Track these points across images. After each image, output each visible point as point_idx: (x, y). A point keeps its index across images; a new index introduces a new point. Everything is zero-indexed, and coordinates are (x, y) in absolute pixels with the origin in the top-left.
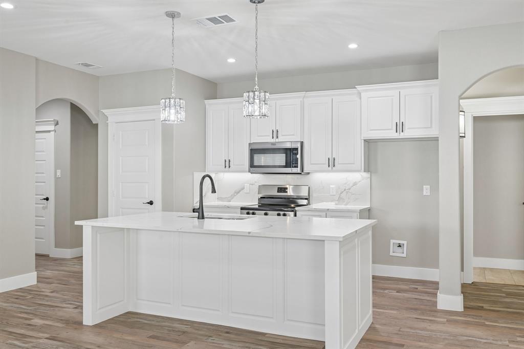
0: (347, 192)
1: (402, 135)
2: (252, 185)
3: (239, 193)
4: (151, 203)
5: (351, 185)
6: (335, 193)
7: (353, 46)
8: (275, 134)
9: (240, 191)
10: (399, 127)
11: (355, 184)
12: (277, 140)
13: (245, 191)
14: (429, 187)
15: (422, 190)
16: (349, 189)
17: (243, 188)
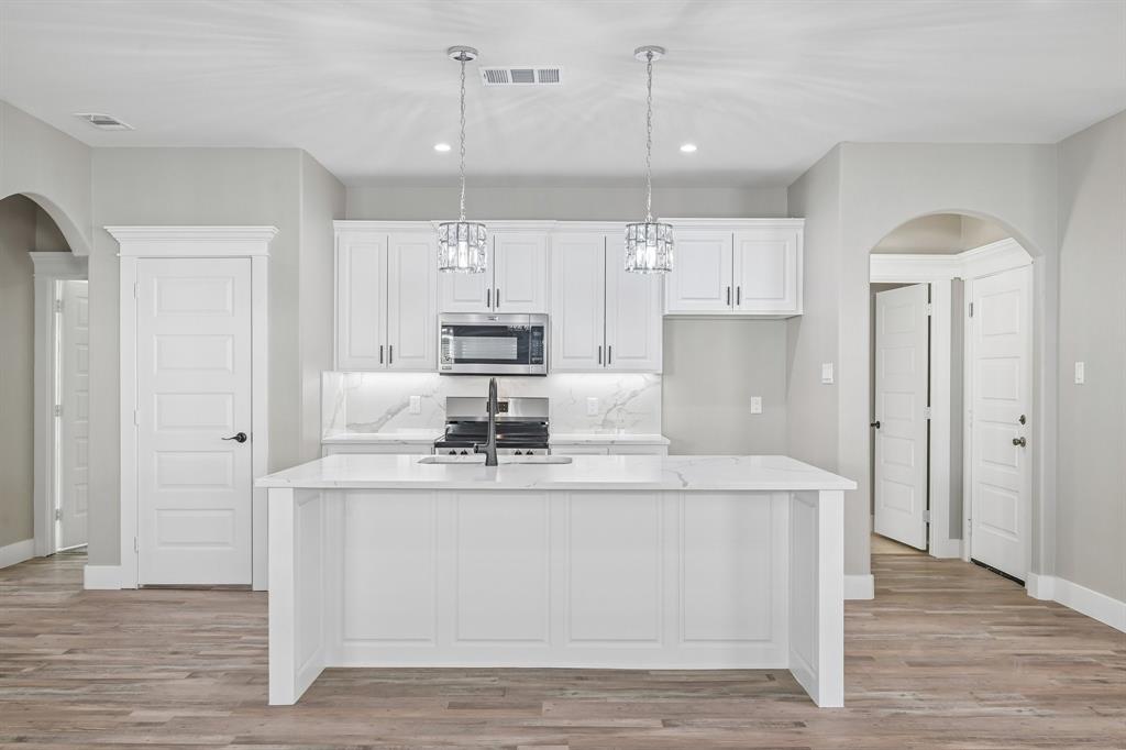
0: (619, 410)
1: (737, 310)
2: (427, 396)
3: (396, 413)
4: (241, 438)
5: (627, 395)
6: (596, 412)
7: (689, 148)
8: (493, 297)
9: (399, 410)
10: (734, 295)
11: (634, 394)
12: (497, 310)
13: (411, 409)
14: (759, 399)
15: (748, 404)
16: (623, 404)
17: (408, 404)
